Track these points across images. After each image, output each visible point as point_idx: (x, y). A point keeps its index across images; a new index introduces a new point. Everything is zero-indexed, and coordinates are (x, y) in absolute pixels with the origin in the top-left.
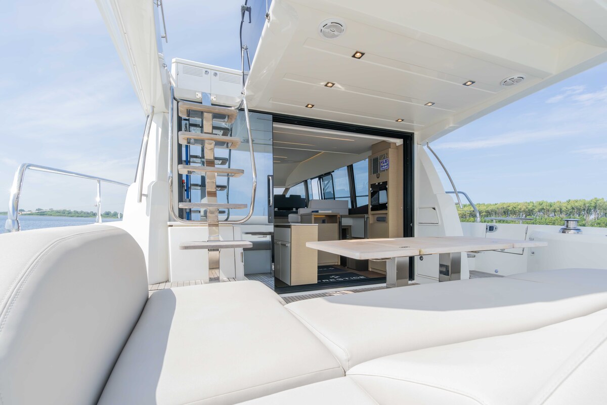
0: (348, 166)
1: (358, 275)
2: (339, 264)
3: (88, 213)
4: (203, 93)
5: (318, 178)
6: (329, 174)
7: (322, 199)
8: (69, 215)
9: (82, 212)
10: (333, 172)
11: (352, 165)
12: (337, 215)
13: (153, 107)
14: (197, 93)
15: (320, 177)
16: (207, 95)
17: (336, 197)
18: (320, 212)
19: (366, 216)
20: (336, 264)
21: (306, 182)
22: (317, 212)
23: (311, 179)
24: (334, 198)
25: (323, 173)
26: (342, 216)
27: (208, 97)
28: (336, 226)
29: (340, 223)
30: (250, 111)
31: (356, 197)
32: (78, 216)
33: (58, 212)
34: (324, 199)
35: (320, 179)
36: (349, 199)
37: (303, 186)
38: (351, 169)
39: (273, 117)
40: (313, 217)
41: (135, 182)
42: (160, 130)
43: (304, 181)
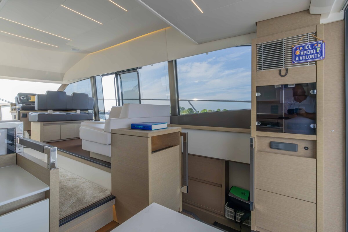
5: (114, 76)
10: (141, 68)
15: (117, 74)
21: (93, 78)
23: (103, 76)
25: (125, 69)
35: (116, 77)
37: (90, 83)
43: (91, 77)
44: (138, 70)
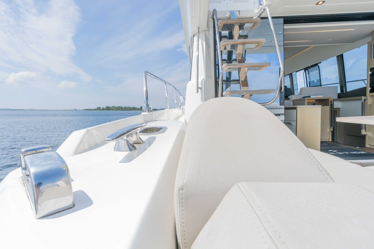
0: (338, 57)
1: (359, 151)
2: (331, 140)
3: (131, 108)
4: (230, 12)
5: (303, 70)
6: (316, 65)
7: (307, 86)
8: (122, 109)
9: (128, 107)
10: (321, 63)
11: (342, 55)
12: (328, 99)
13: (199, 28)
14: (226, 13)
15: (305, 69)
16: (234, 12)
17: (322, 84)
18: (311, 97)
19: (363, 98)
20: (328, 140)
21: (291, 75)
22: (309, 97)
23: (297, 72)
24: (321, 86)
25: (310, 65)
26: (334, 100)
27: (235, 13)
28: (328, 108)
29: (332, 106)
30: (273, 18)
31: (346, 82)
32: (126, 110)
33: (116, 108)
34: (310, 86)
35: (305, 71)
36: (339, 86)
37: (289, 78)
38: (340, 59)
39: (284, 20)
40: (306, 101)
41: (190, 80)
42: (204, 43)
43: (289, 74)
44: (318, 65)
